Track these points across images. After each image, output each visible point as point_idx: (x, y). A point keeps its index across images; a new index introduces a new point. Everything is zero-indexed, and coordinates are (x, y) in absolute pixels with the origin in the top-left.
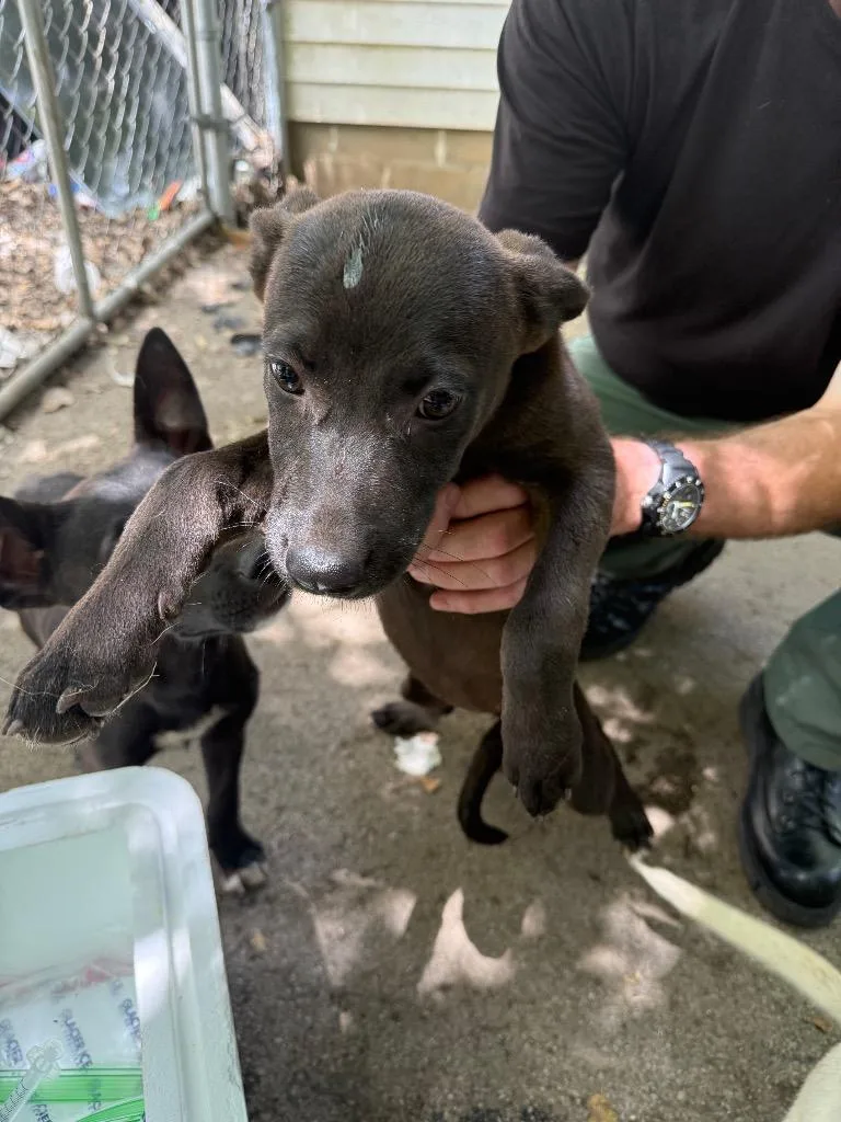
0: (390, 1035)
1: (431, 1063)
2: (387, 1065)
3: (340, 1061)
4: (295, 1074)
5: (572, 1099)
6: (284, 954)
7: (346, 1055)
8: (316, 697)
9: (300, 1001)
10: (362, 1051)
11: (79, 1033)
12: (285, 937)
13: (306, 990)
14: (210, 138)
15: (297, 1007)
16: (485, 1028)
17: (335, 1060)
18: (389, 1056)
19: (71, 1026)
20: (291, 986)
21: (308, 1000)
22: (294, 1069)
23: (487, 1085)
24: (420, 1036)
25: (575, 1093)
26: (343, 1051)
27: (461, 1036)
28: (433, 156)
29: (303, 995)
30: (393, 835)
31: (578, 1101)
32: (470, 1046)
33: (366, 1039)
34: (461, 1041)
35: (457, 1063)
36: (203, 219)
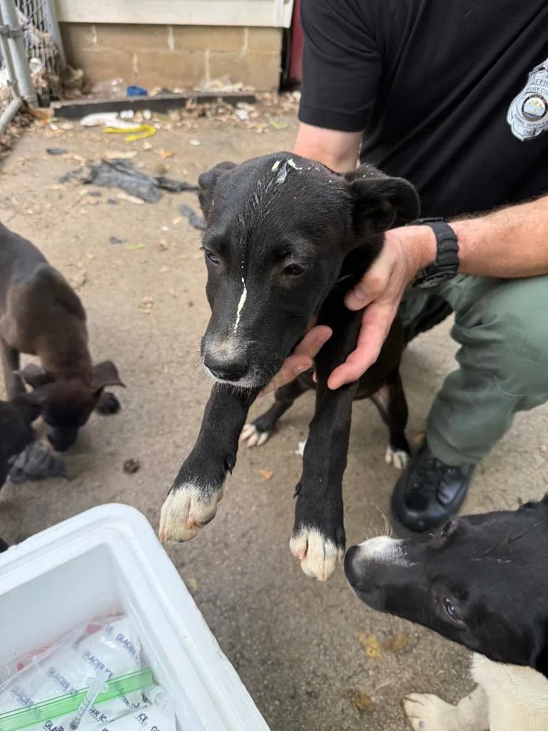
0: (281, 622)
1: (307, 631)
2: (283, 638)
3: (258, 643)
4: (235, 655)
5: (384, 633)
6: (210, 591)
7: (259, 639)
8: (186, 434)
9: (226, 615)
10: (268, 634)
11: (99, 662)
12: (208, 580)
13: (228, 607)
14: (10, 41)
15: (225, 618)
16: (332, 607)
17: (255, 642)
18: (283, 633)
19: (92, 659)
20: (219, 608)
21: (230, 613)
22: (234, 652)
23: (339, 637)
24: (298, 618)
25: (385, 629)
26: (258, 636)
27: (319, 613)
28: (166, 45)
29: (227, 611)
30: (254, 508)
31: (387, 633)
32: (325, 618)
33: (268, 627)
34: (320, 616)
35: (320, 628)
36: (15, 103)
